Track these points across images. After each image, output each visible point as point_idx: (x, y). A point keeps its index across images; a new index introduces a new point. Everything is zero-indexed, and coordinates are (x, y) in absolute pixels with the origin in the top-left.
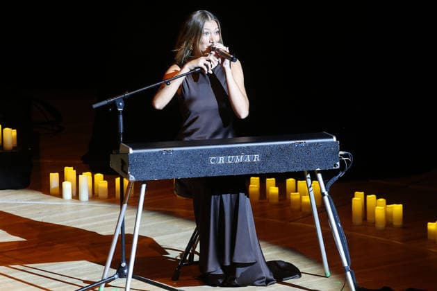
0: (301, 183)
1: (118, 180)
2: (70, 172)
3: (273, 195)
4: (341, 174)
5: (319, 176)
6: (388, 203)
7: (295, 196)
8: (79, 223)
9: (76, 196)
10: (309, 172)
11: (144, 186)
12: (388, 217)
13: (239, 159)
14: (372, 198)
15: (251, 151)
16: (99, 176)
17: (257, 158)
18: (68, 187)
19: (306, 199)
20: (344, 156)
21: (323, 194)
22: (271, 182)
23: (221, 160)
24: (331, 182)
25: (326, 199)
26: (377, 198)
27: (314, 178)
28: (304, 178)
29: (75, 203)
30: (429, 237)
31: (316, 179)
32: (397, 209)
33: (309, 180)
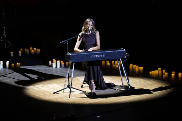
0: (116, 62)
1: (67, 62)
2: (54, 60)
3: (109, 65)
4: (127, 59)
5: (121, 60)
6: (139, 67)
7: (114, 65)
8: (58, 74)
9: (56, 67)
10: (118, 59)
11: (74, 64)
12: (139, 70)
13: (99, 56)
14: (135, 65)
15: (102, 54)
16: (62, 61)
17: (104, 56)
18: (54, 65)
19: (117, 66)
20: (127, 54)
21: (122, 65)
22: (108, 62)
23: (94, 56)
24: (124, 61)
25: (123, 66)
26: (136, 65)
27: (119, 61)
28: (116, 61)
29: (56, 69)
30: (150, 75)
31: (120, 61)
32: (142, 68)
33: (118, 61)
